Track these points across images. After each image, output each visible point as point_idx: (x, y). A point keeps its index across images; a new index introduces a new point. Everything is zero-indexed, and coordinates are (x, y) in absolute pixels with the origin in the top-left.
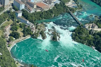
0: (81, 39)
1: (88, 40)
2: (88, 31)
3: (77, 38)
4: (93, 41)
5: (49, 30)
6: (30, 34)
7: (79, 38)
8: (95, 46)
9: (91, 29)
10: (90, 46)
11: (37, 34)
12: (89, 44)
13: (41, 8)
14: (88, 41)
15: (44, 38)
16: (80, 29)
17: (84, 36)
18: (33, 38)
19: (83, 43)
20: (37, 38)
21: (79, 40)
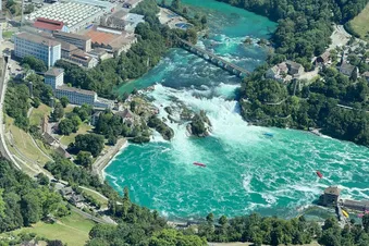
0: (273, 115)
1: (293, 111)
2: (285, 87)
3: (260, 112)
4: (309, 113)
5: (166, 109)
6: (124, 134)
7: (267, 112)
8: (318, 126)
9: (289, 78)
10: (302, 129)
11: (143, 127)
12: (300, 123)
13: (109, 47)
14: (293, 116)
15: (168, 134)
16: (261, 84)
17: (278, 102)
18: (139, 143)
19: (280, 125)
20: (148, 141)
21: (269, 118)
